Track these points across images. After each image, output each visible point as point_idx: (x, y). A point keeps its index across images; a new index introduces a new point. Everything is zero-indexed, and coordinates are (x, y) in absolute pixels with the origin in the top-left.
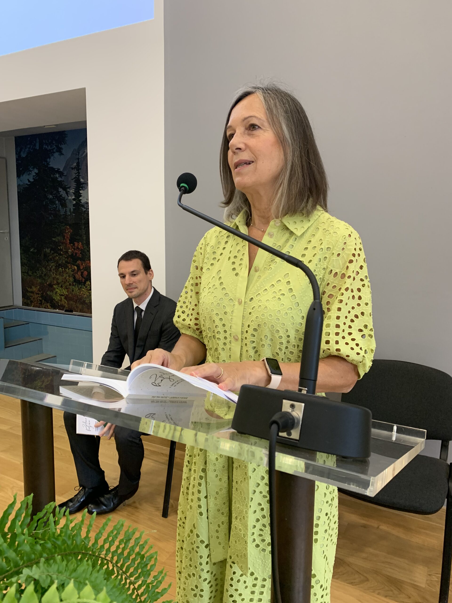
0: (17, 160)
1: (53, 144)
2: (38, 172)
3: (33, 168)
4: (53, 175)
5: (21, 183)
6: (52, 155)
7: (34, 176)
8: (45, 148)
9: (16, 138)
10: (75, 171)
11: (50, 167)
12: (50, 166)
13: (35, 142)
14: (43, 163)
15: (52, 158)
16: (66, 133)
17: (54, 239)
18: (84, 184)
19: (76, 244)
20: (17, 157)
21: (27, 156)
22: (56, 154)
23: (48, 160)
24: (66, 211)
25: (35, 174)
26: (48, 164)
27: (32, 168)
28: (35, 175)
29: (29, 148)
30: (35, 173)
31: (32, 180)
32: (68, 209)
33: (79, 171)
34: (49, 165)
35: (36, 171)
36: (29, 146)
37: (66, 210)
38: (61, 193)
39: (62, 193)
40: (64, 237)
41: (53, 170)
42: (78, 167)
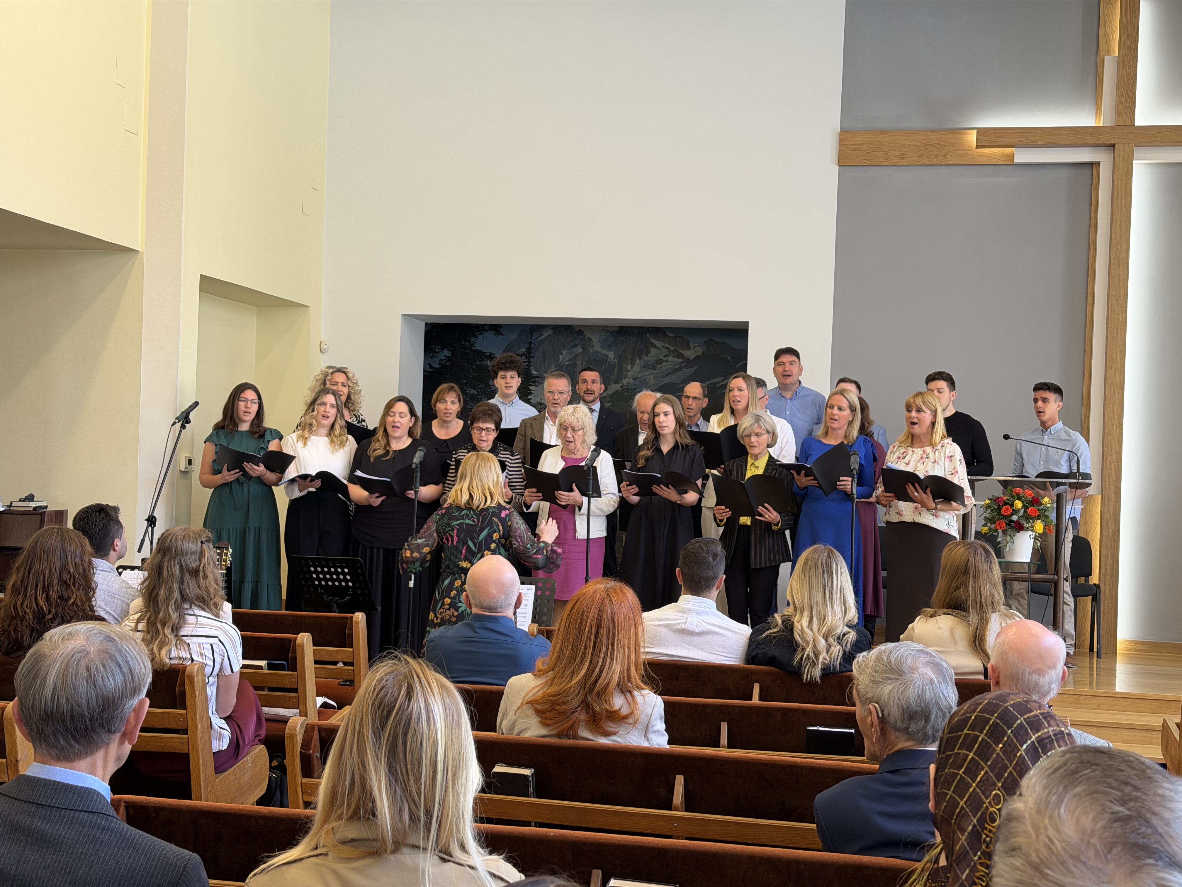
2: (450, 355)
3: (442, 349)
4: (480, 361)
6: (482, 333)
7: (442, 360)
11: (475, 350)
12: (476, 348)
14: (463, 343)
18: (538, 377)
26: (472, 345)
27: (439, 349)
28: (445, 359)
30: (445, 356)
31: (436, 365)
33: (530, 360)
34: (474, 347)
35: (447, 353)
41: (481, 355)
42: (528, 354)
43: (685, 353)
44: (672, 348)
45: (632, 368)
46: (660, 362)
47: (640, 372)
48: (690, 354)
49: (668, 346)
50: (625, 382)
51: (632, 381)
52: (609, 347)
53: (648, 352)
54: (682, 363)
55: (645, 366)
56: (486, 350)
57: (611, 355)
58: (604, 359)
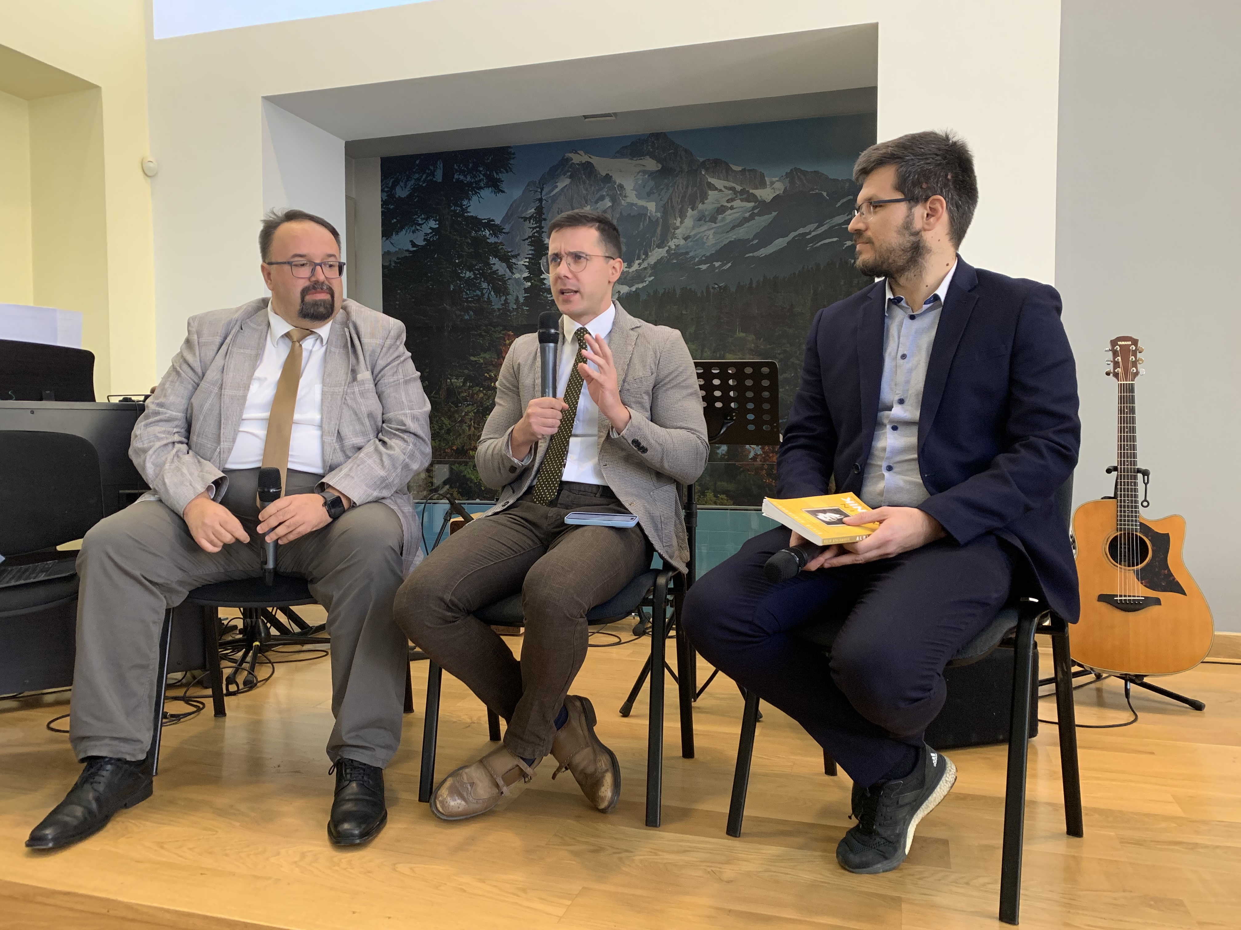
0: (384, 203)
1: (480, 172)
2: (437, 226)
3: (427, 219)
4: (476, 231)
5: (393, 249)
6: (476, 193)
7: (427, 234)
8: (458, 180)
9: (383, 159)
10: (532, 224)
11: (468, 217)
12: (469, 214)
13: (432, 168)
14: (453, 208)
15: (475, 198)
16: (510, 150)
17: (472, 358)
20: (385, 198)
21: (410, 196)
22: (486, 193)
23: (465, 202)
24: (506, 303)
25: (431, 231)
26: (464, 210)
27: (423, 219)
28: (431, 233)
29: (418, 179)
30: (431, 228)
31: (421, 242)
32: (511, 299)
33: (540, 224)
34: (469, 212)
35: (433, 224)
36: (417, 176)
37: (506, 300)
38: (495, 268)
39: (499, 266)
40: (499, 353)
41: (476, 223)
42: (539, 217)
43: (759, 193)
44: (739, 188)
45: (681, 223)
46: (721, 210)
47: (693, 228)
48: (766, 194)
49: (734, 185)
50: (672, 244)
51: (682, 242)
53: (704, 197)
54: (754, 208)
55: (701, 219)
56: (483, 215)
57: (652, 207)
58: (642, 214)
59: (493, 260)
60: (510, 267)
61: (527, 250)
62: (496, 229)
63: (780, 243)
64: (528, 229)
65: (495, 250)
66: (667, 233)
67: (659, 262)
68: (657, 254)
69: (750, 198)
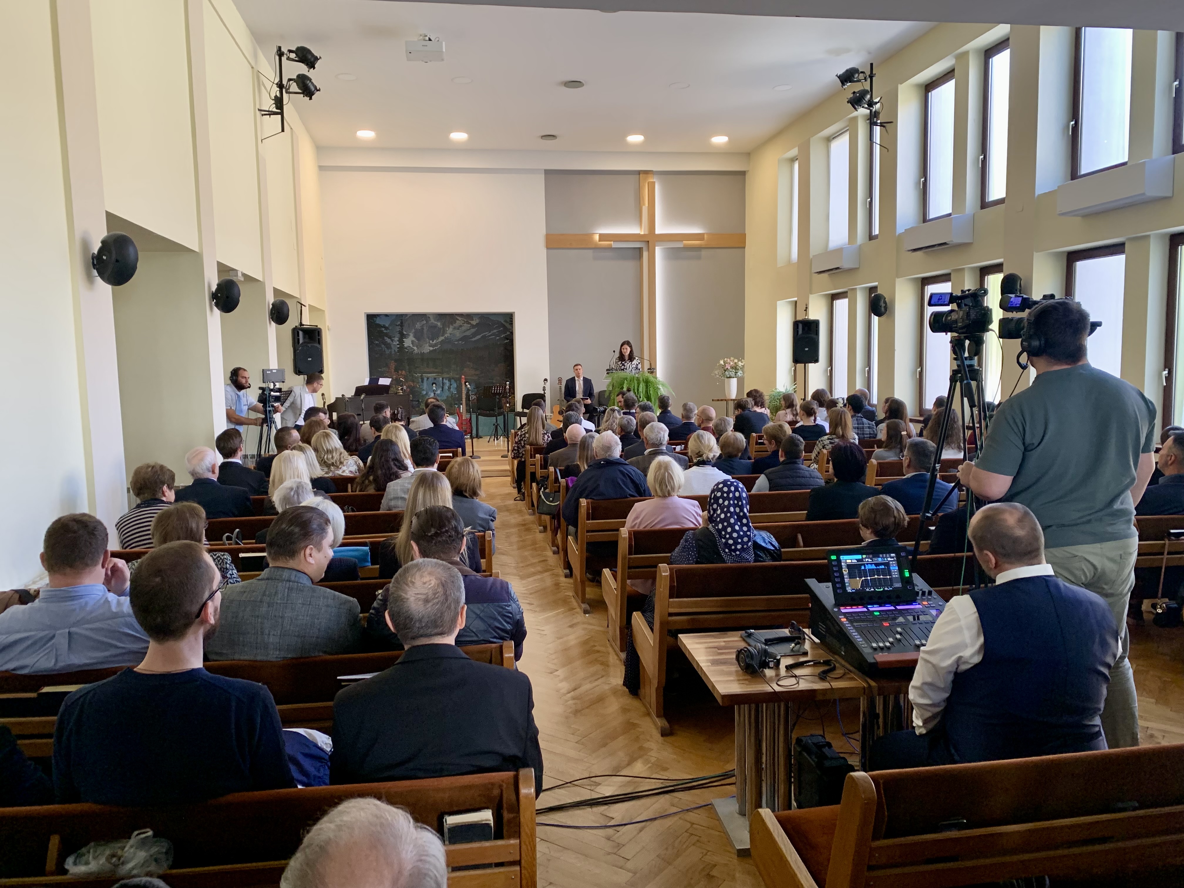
10: (399, 327)
19: (400, 372)
24: (391, 352)
32: (393, 351)
39: (388, 340)
40: (389, 368)
41: (379, 326)
42: (402, 325)
43: (472, 322)
46: (461, 326)
48: (474, 323)
50: (446, 335)
52: (438, 321)
53: (455, 322)
55: (455, 328)
56: (382, 323)
57: (439, 324)
58: (435, 327)
59: (386, 338)
60: (392, 341)
61: (398, 335)
62: (386, 328)
63: (479, 337)
64: (398, 329)
65: (387, 335)
66: (444, 332)
67: (442, 341)
68: (441, 338)
69: (469, 323)
